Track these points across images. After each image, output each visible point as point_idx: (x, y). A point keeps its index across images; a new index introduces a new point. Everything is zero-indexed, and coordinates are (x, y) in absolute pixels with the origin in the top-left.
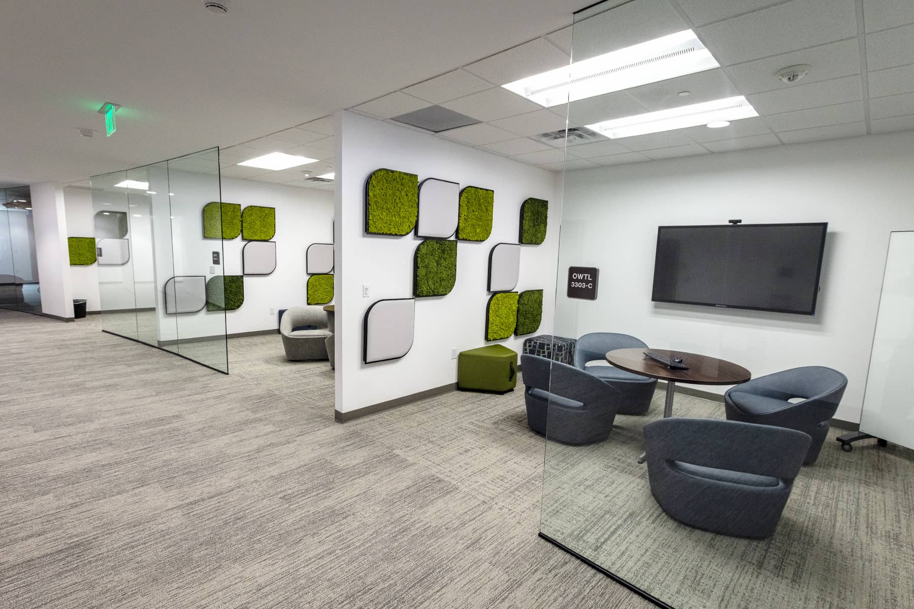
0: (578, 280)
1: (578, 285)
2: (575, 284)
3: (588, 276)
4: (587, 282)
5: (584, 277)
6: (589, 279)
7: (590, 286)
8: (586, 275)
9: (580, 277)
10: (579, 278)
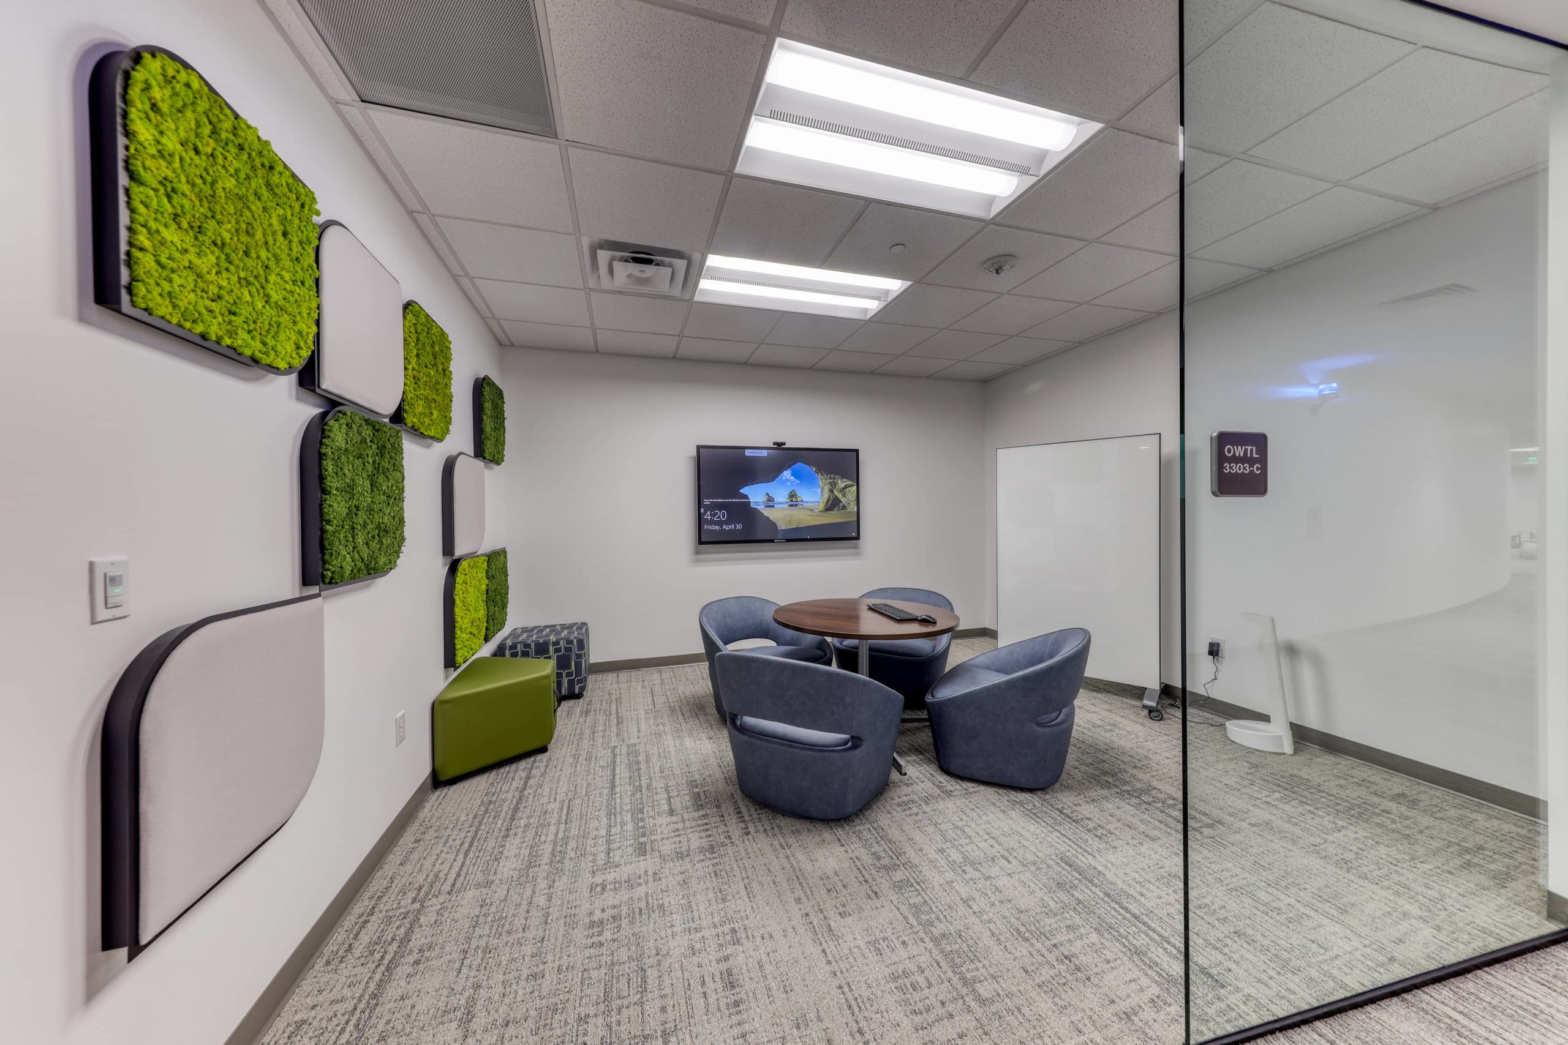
0: (1235, 459)
1: (1237, 468)
2: (1230, 468)
3: (1252, 450)
4: (1251, 461)
5: (1246, 450)
6: (1254, 456)
7: (1256, 469)
8: (1249, 448)
9: (1239, 451)
10: (1237, 455)
